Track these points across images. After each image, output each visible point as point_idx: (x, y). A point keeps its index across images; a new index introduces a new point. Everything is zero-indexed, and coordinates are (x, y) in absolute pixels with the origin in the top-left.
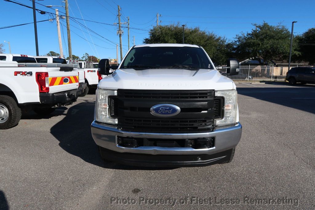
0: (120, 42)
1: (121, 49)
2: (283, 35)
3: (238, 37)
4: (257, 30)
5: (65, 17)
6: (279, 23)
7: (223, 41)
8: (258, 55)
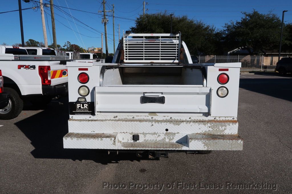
0: (105, 31)
1: (106, 38)
2: (274, 23)
3: (227, 26)
4: (246, 18)
5: (49, 6)
6: (269, 12)
7: (212, 30)
8: (247, 44)
